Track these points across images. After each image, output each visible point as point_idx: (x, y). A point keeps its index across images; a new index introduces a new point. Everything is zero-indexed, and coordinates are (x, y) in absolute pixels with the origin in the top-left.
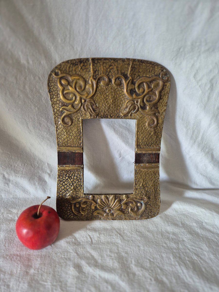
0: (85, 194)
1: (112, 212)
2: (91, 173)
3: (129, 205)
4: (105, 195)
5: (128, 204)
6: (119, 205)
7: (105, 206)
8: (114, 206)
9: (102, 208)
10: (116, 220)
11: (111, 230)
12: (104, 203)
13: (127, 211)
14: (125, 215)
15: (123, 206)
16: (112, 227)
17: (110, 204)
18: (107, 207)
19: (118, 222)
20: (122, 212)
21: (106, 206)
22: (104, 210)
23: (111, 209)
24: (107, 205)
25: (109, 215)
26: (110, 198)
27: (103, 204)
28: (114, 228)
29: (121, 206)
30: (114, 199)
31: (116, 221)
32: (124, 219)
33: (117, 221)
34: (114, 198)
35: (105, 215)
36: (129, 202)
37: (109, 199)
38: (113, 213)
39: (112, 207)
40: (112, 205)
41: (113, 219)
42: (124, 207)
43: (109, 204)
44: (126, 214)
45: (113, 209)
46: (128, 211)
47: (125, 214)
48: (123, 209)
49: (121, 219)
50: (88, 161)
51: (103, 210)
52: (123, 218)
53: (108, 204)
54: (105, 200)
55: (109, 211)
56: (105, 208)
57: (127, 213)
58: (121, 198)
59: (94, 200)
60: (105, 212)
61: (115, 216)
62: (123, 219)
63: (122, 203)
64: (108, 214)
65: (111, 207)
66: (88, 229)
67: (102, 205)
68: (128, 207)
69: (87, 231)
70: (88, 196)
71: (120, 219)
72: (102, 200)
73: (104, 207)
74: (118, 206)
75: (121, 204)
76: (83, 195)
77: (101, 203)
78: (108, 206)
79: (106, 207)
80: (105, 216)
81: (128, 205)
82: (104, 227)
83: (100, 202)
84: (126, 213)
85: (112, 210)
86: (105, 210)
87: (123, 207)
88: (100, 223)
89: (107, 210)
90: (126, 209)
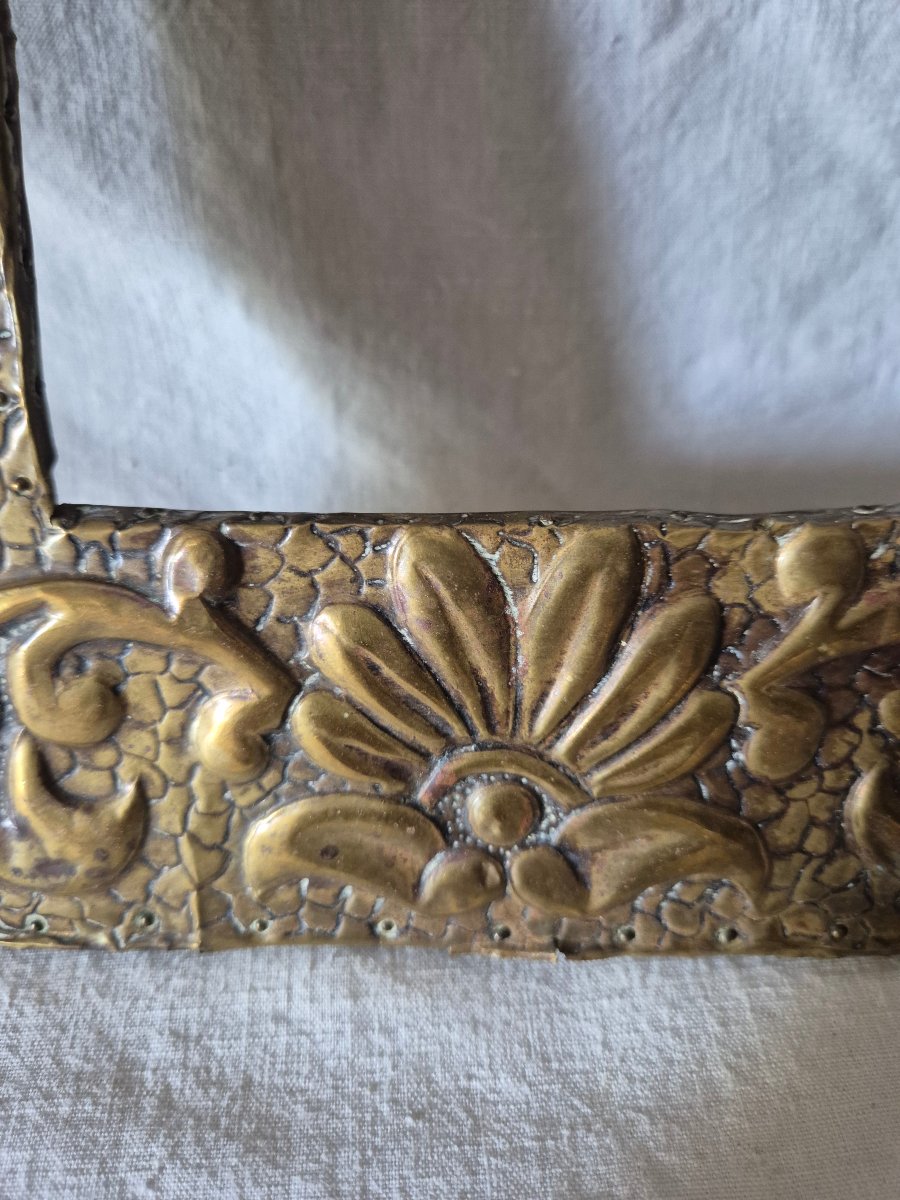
0: (69, 515)
1: (561, 824)
2: (248, 306)
3: (862, 720)
4: (431, 532)
5: (841, 705)
6: (692, 706)
7: (439, 732)
8: (604, 726)
9: (395, 772)
10: (615, 949)
11: (547, 1125)
12: (419, 669)
13: (813, 822)
14: (764, 887)
15: (755, 739)
16: (564, 1076)
17: (528, 691)
18: (467, 755)
19: (654, 979)
20: (730, 832)
21: (457, 730)
22: (422, 794)
23: (545, 788)
24: (471, 710)
25: (504, 876)
26: (521, 590)
27: (407, 688)
28: (591, 1099)
29: (716, 734)
30: (607, 603)
31: (619, 972)
32: (748, 935)
33: (636, 973)
34: (597, 587)
35: (436, 871)
36: (866, 657)
37: (513, 610)
38: (584, 843)
39: (561, 749)
40: (565, 718)
41: (569, 949)
42: (765, 756)
43: (510, 685)
44: (798, 858)
45: (570, 784)
46: (835, 824)
47: (779, 867)
48: (752, 781)
49: (710, 947)
50: (194, 102)
51: (412, 788)
52: (741, 926)
53: (494, 685)
54: (438, 615)
55: (500, 811)
56: (441, 769)
57: (817, 841)
58: (726, 589)
59: (247, 614)
60: (440, 827)
61: (601, 893)
62: (733, 934)
63: (739, 686)
64: (498, 859)
65: (537, 755)
66: (149, 1105)
67: (386, 718)
68: (841, 750)
69: (133, 1138)
70: (129, 554)
71: (679, 947)
72: (381, 613)
73: (425, 756)
74: (677, 722)
75: (718, 688)
76: (38, 536)
77: (368, 674)
78: (490, 727)
79: (451, 745)
80: (438, 894)
81: (847, 723)
82: (424, 1075)
83: (350, 657)
84: (784, 854)
85: (563, 799)
86: (441, 791)
87: (747, 754)
88: (355, 996)
89: (476, 804)
90: (798, 778)
